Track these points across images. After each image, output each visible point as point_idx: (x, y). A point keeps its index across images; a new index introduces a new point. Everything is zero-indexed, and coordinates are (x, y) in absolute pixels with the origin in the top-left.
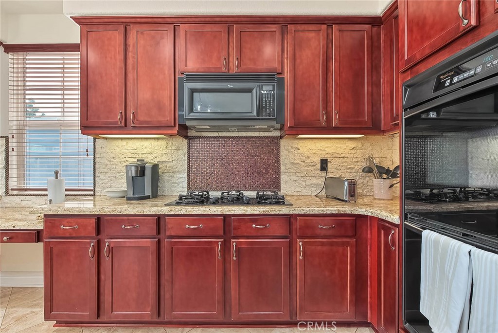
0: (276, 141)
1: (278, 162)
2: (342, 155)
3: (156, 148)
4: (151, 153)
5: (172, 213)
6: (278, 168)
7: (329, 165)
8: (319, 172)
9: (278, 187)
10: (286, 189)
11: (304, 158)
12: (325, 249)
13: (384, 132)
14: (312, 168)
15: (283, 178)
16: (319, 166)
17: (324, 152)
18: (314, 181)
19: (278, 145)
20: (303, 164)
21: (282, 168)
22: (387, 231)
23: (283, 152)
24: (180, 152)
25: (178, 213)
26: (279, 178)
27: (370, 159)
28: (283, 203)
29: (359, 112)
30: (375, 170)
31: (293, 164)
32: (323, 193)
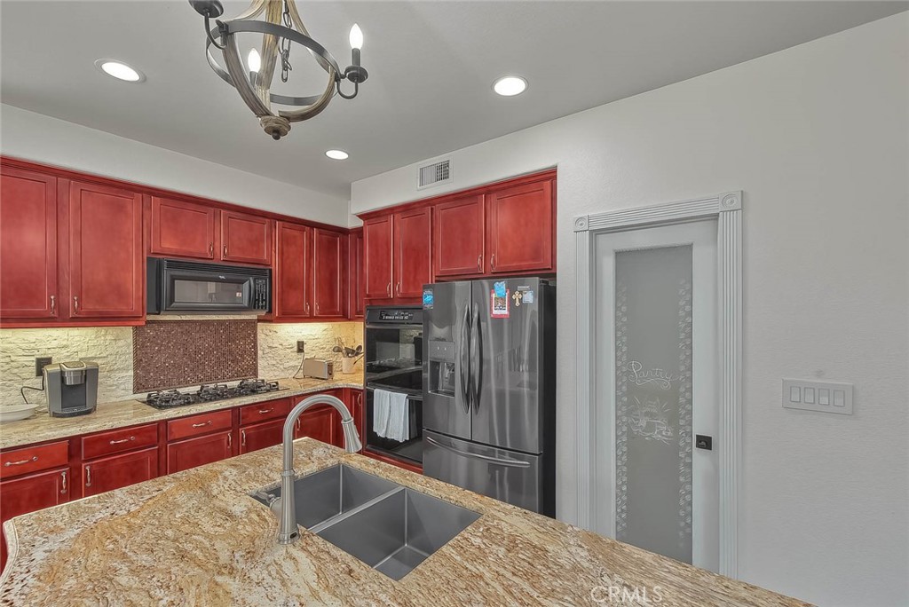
0: (252, 325)
1: (255, 347)
2: (316, 337)
3: (77, 338)
4: (65, 347)
5: (181, 415)
6: (256, 354)
7: (305, 346)
8: (296, 354)
9: (255, 374)
10: (265, 374)
11: (281, 342)
12: (315, 419)
13: (350, 320)
14: (289, 351)
15: (261, 363)
16: (296, 349)
17: (300, 334)
18: (292, 363)
19: (255, 328)
20: (280, 347)
21: (260, 352)
22: (356, 395)
23: (261, 337)
24: (121, 343)
25: (189, 414)
26: (257, 363)
27: (339, 340)
28: (278, 389)
29: (333, 305)
30: (344, 351)
31: (271, 347)
32: (300, 375)
